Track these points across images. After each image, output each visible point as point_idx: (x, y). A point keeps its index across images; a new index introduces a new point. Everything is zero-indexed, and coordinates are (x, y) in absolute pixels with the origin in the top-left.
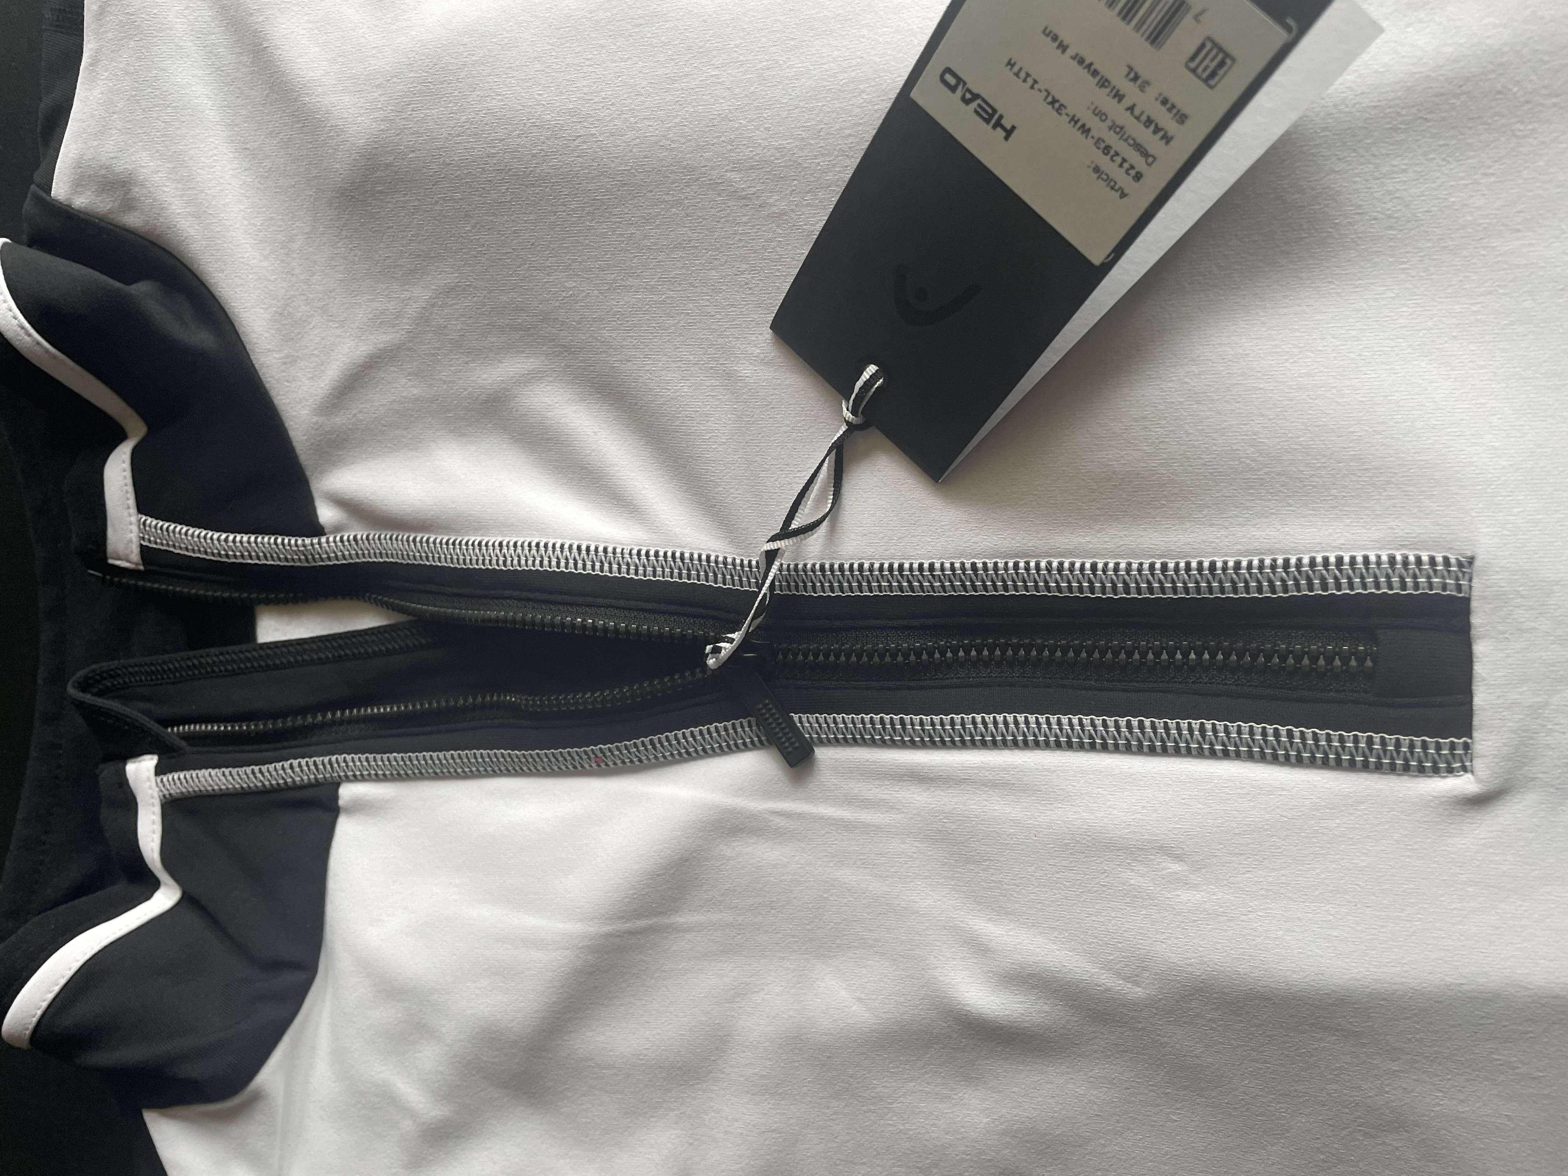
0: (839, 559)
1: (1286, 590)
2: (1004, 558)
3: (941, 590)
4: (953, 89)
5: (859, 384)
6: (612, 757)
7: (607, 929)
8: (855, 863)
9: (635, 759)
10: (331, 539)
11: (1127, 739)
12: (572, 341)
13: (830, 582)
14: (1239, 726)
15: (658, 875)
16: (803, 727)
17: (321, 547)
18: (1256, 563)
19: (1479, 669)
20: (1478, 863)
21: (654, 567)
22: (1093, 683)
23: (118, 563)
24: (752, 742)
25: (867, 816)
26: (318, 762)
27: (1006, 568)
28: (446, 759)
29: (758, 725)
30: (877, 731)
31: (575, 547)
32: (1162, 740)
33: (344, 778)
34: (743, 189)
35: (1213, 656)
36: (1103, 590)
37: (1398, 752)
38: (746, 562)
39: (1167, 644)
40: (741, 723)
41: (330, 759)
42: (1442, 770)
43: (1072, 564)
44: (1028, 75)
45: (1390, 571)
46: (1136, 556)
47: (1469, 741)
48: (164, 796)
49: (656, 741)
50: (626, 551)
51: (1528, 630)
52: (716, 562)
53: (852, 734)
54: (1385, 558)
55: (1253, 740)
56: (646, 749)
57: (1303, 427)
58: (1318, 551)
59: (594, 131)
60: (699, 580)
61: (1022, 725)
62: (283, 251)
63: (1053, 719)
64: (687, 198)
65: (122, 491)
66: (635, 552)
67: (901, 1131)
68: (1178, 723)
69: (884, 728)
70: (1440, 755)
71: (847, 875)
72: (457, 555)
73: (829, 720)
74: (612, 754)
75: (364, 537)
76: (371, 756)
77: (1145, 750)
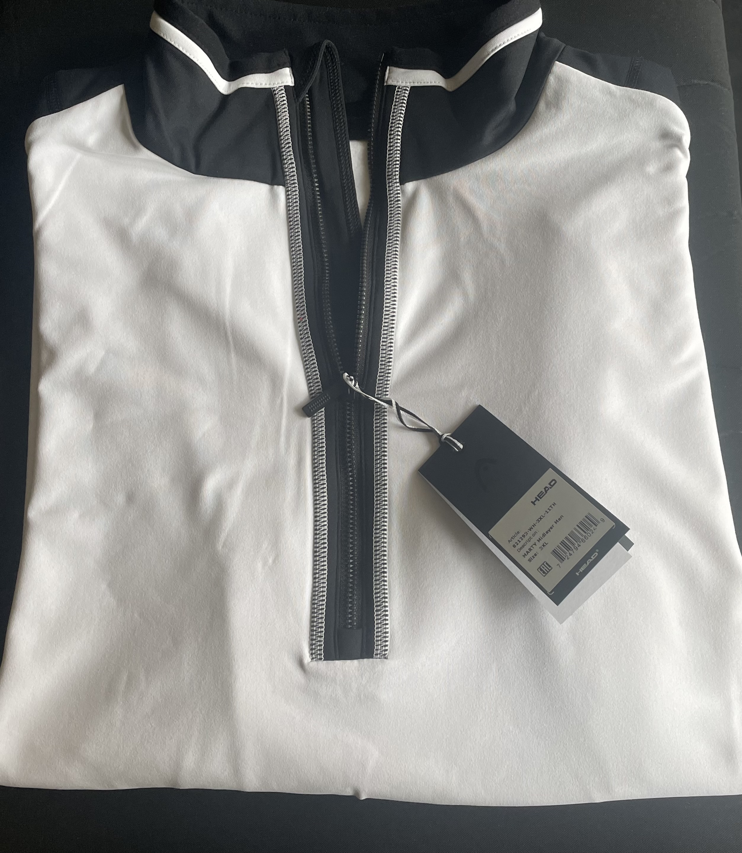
0: (389, 430)
1: (376, 598)
2: (389, 496)
3: (376, 471)
4: (550, 484)
5: (456, 441)
6: (303, 326)
7: (228, 324)
8: (263, 434)
9: (302, 336)
10: (398, 188)
11: (319, 542)
12: (480, 317)
13: (379, 426)
14: (325, 583)
15: (253, 347)
16: (319, 413)
17: (394, 183)
18: (386, 587)
19: (348, 662)
20: (279, 664)
21: (385, 349)
22: (340, 530)
23: (388, 71)
24: (312, 390)
25: (283, 439)
26: (294, 177)
27: (384, 497)
28: (298, 243)
29: (319, 393)
30: (319, 445)
31: (394, 314)
32: (319, 555)
33: (287, 189)
34: (531, 396)
35: (351, 573)
36: (376, 533)
37: (318, 637)
38: (387, 389)
39: (356, 557)
40: (320, 385)
41: (296, 183)
42: (312, 651)
43: (386, 522)
44: (550, 510)
45: (383, 632)
46: (389, 545)
47: (323, 660)
48: (275, 91)
49: (311, 347)
50: (392, 337)
51: (362, 677)
52: (388, 377)
53: (317, 434)
54: (387, 630)
55: (320, 588)
56: (307, 342)
57: (434, 602)
58: (390, 608)
59: (558, 335)
60: (380, 369)
61: (323, 503)
62: (525, 179)
63: (326, 515)
64: (530, 373)
65: (422, 80)
66: (392, 341)
67: (146, 451)
68: (326, 561)
69: (320, 448)
70: (317, 650)
71: (257, 430)
72: (391, 256)
73: (322, 424)
74: (304, 326)
75: (399, 205)
76: (298, 204)
77: (315, 549)
